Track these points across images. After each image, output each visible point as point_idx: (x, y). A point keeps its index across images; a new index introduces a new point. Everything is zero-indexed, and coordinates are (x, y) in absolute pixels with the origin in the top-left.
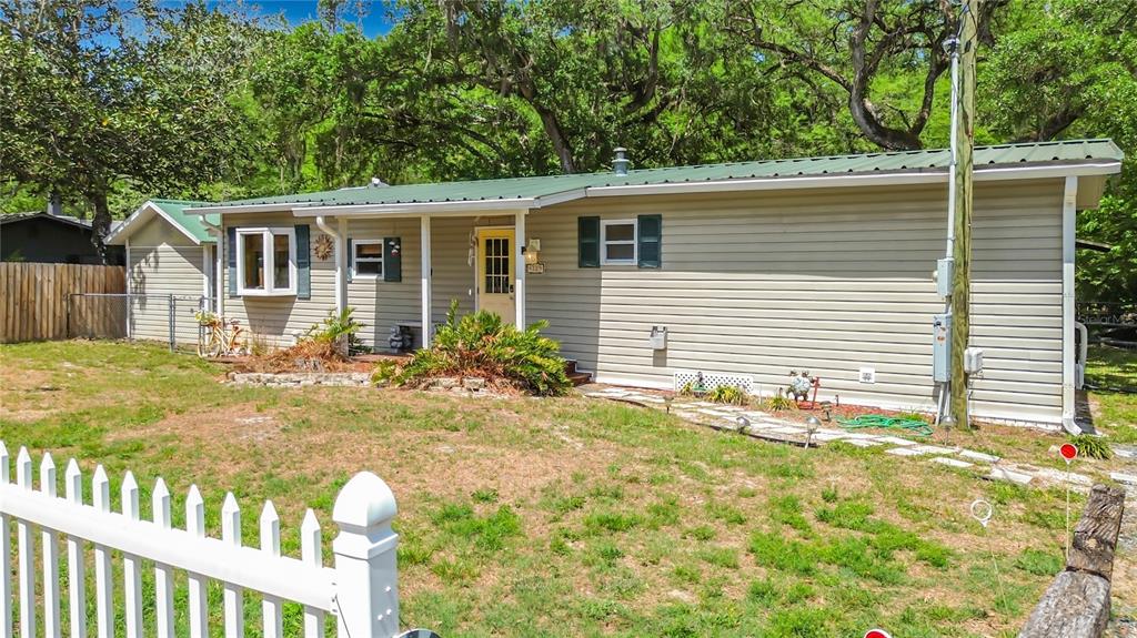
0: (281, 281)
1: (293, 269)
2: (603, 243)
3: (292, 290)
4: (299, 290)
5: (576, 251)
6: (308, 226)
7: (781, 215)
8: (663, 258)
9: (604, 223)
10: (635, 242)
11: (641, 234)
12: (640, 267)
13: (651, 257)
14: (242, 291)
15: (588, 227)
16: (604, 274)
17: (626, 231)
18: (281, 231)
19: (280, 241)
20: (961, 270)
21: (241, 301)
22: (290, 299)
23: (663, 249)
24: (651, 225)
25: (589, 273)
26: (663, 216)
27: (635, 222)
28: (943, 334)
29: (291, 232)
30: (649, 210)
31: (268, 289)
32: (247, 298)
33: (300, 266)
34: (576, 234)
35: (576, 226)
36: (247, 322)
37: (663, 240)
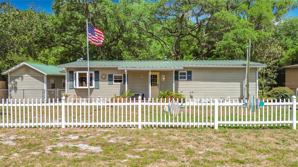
1: (93, 81)
2: (179, 76)
3: (93, 87)
4: (95, 87)
6: (99, 71)
8: (192, 79)
10: (186, 76)
11: (187, 74)
12: (187, 81)
13: (190, 78)
15: (176, 73)
16: (179, 82)
17: (184, 74)
18: (91, 72)
19: (91, 74)
20: (248, 80)
21: (74, 90)
22: (93, 89)
23: (192, 77)
24: (190, 73)
25: (176, 82)
26: (192, 71)
27: (186, 72)
28: (246, 91)
29: (93, 73)
30: (189, 70)
33: (96, 81)
37: (192, 75)
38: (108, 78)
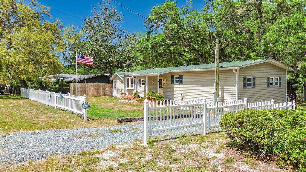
0: (132, 86)
1: (133, 84)
2: (175, 80)
3: (133, 88)
5: (171, 81)
7: (199, 75)
8: (183, 82)
9: (175, 76)
10: (179, 80)
11: (180, 79)
12: (180, 84)
13: (181, 82)
14: (126, 88)
15: (173, 77)
16: (175, 85)
17: (178, 78)
18: (131, 78)
19: (132, 80)
21: (127, 90)
22: (133, 89)
24: (181, 77)
25: (173, 85)
26: (183, 75)
27: (179, 76)
28: (214, 95)
30: (181, 74)
31: (130, 88)
32: (128, 89)
34: (171, 78)
35: (171, 77)
36: (127, 93)
37: (183, 79)
38: (139, 82)
